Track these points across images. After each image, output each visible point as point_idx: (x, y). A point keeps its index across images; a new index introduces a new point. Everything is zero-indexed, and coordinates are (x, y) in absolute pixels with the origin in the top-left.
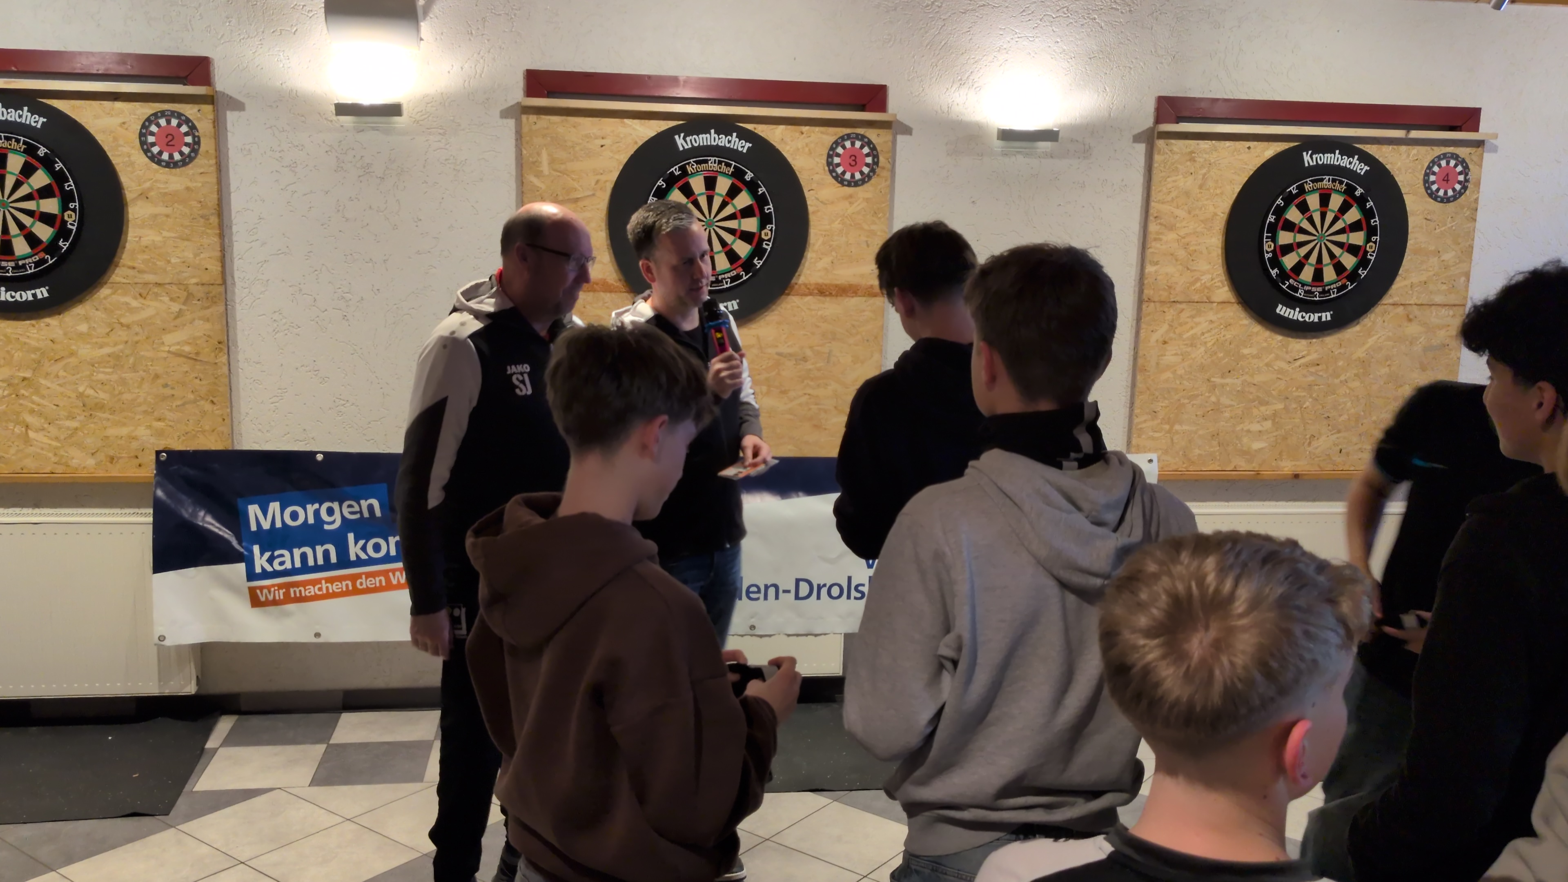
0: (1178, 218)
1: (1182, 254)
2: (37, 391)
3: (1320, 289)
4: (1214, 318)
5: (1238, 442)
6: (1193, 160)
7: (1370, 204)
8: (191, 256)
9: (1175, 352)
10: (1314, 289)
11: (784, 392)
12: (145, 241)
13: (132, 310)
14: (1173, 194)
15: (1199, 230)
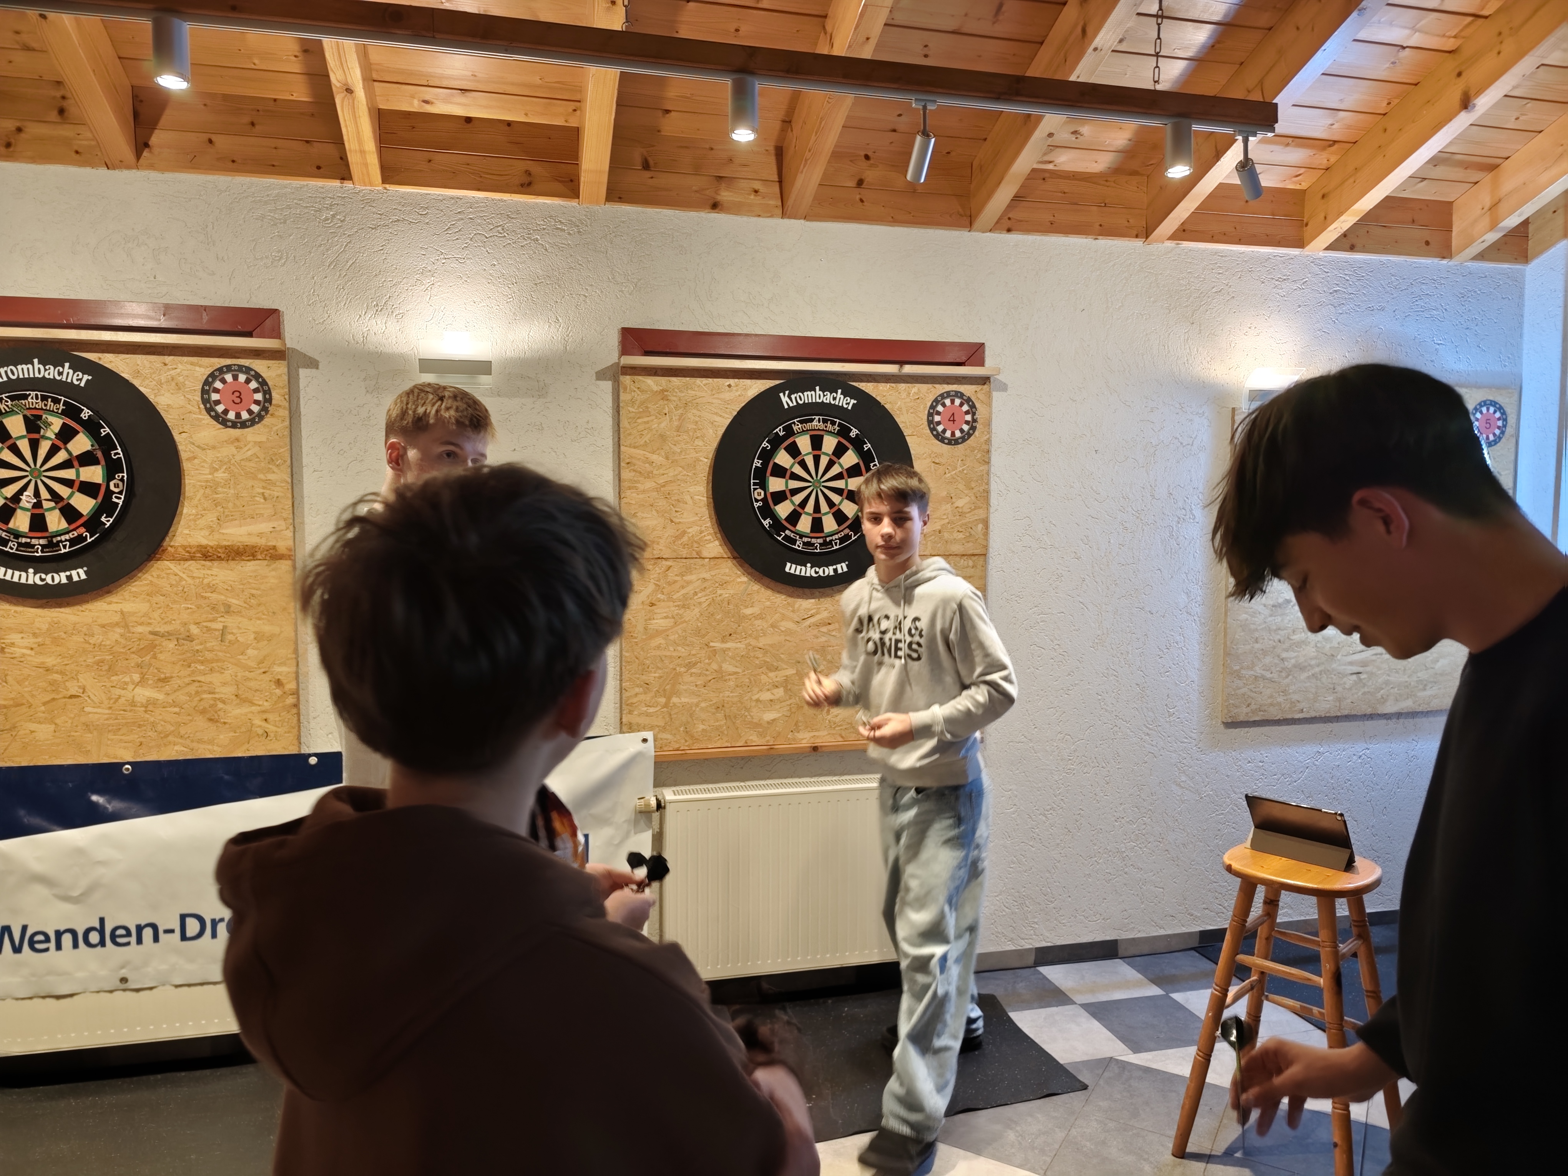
0: (654, 465)
1: (662, 503)
3: (820, 541)
4: (707, 576)
5: (746, 713)
6: (665, 398)
9: (665, 615)
10: (814, 541)
11: (165, 680)
14: (647, 438)
15: (679, 477)
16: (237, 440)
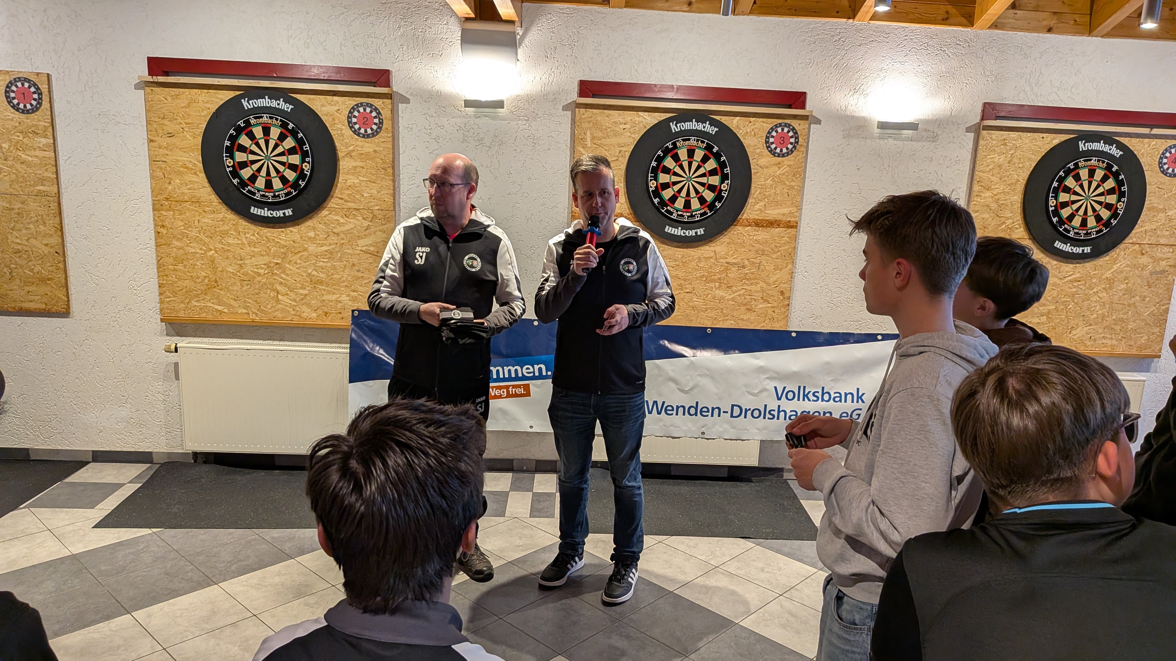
0: (993, 183)
1: (994, 206)
2: (284, 272)
3: (1085, 232)
6: (1005, 144)
7: (1122, 177)
8: (376, 192)
10: (1080, 232)
11: (730, 287)
12: (349, 182)
13: (340, 224)
14: (991, 167)
15: (1006, 190)
16: (779, 163)
